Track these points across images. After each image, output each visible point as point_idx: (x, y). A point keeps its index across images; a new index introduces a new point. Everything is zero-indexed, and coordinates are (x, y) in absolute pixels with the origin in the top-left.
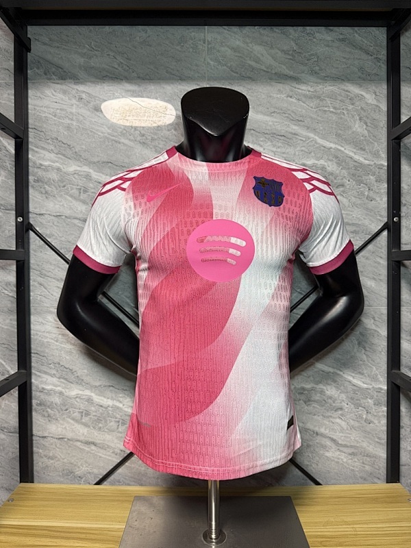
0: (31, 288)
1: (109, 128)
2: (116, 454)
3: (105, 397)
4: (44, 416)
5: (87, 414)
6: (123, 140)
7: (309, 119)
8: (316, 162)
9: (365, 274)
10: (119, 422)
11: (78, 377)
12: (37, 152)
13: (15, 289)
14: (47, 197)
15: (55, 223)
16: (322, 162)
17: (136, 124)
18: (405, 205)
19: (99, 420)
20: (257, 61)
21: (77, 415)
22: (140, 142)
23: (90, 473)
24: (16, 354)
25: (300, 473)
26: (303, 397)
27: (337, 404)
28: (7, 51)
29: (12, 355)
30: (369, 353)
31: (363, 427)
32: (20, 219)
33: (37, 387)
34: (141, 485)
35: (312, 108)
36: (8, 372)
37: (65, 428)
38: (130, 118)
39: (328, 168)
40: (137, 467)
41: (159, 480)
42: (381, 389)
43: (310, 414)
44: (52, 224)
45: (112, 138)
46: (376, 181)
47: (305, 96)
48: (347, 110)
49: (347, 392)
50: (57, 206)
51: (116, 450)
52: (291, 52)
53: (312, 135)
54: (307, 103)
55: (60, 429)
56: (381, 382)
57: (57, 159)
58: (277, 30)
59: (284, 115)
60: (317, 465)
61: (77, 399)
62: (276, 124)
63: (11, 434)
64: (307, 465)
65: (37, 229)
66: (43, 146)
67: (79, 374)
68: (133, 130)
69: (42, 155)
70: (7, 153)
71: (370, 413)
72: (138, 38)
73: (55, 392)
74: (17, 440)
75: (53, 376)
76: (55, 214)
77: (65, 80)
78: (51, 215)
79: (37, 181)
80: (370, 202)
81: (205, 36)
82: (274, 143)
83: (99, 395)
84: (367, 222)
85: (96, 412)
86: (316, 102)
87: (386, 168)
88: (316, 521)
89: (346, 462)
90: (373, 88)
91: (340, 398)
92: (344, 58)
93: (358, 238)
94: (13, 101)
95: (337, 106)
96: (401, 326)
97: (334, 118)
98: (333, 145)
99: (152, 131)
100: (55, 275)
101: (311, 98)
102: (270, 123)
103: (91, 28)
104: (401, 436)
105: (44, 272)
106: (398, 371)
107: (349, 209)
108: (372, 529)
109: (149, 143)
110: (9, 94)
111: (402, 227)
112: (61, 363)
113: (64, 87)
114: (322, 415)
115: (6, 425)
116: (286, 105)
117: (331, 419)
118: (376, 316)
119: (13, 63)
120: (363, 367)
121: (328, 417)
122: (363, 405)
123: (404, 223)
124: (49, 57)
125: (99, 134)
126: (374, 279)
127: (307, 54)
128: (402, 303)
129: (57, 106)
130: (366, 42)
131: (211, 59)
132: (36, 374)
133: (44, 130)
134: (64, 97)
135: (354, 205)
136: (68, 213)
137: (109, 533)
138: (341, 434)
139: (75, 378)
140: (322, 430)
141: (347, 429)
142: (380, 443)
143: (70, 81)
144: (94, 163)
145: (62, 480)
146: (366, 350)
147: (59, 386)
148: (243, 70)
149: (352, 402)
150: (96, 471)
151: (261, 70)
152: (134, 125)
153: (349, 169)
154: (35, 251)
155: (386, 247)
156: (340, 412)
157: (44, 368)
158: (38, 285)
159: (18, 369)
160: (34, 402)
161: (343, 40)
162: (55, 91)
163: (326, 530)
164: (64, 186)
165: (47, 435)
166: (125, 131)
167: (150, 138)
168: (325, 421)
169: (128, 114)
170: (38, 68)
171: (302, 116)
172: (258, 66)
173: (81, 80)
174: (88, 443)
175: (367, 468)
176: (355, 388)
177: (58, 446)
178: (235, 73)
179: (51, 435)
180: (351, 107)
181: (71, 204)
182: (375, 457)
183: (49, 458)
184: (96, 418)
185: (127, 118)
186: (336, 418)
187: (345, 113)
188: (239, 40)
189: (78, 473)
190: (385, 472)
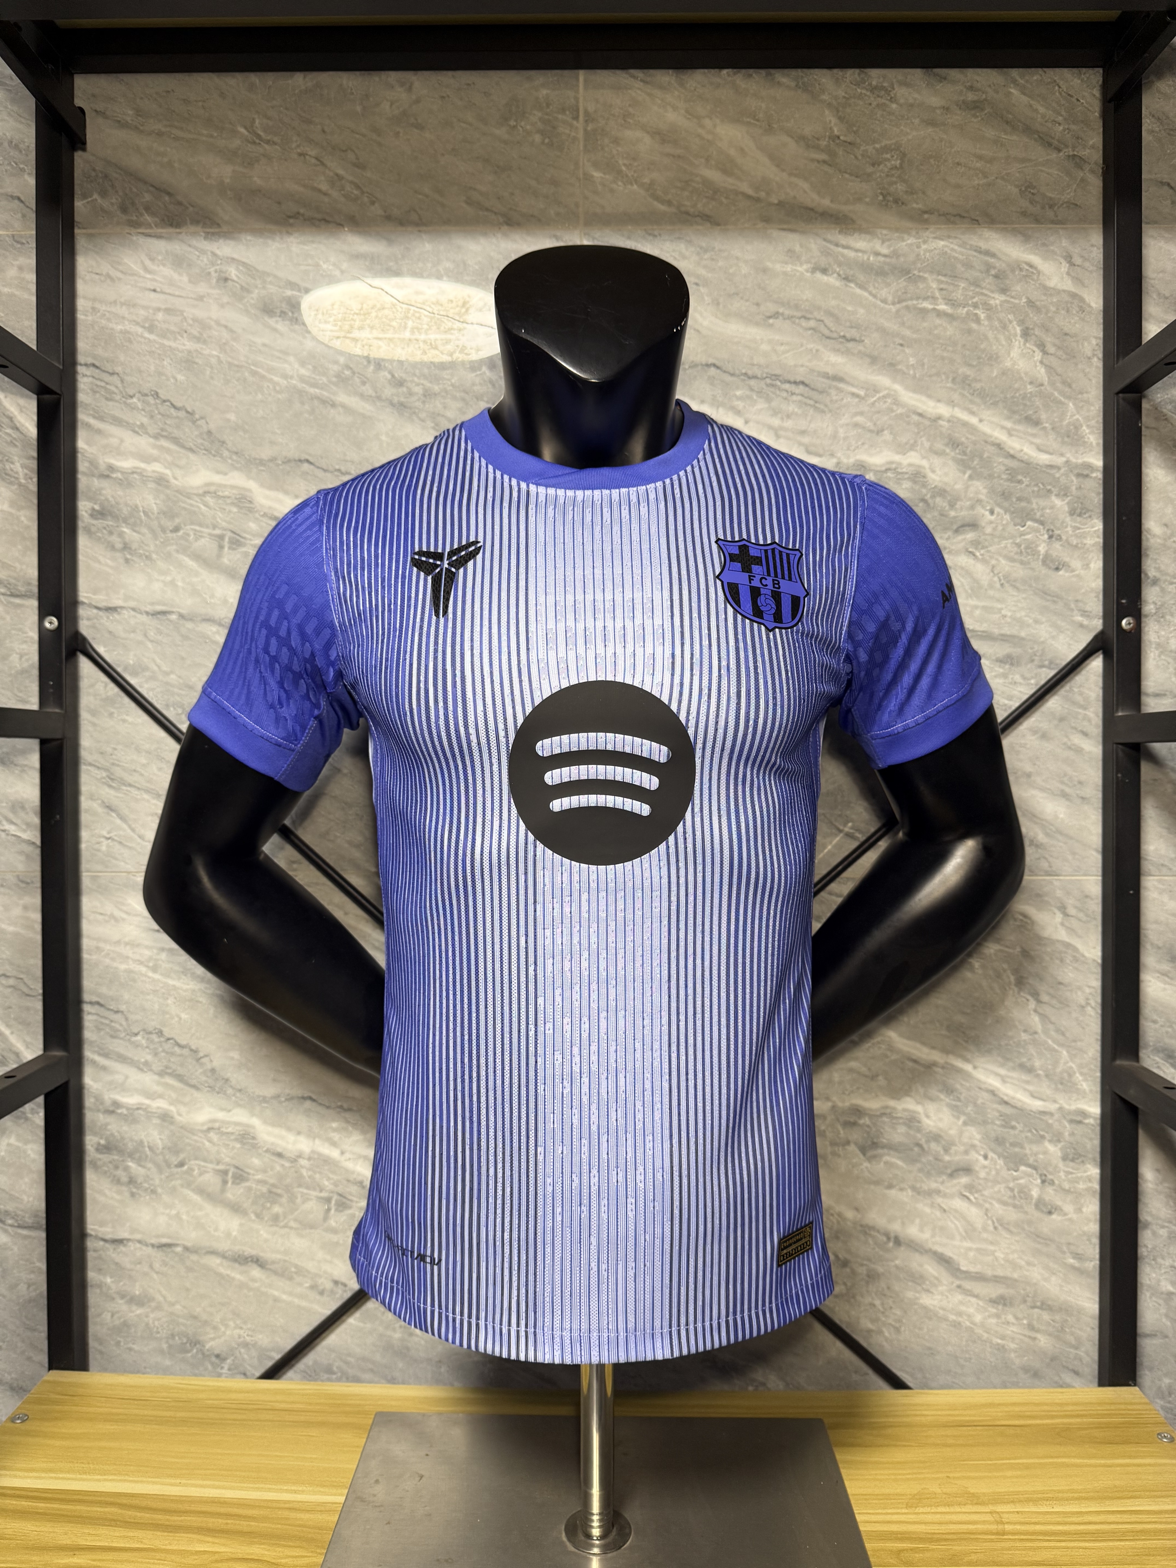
0: (85, 818)
1: (303, 364)
2: (322, 1293)
3: (289, 1129)
4: (118, 1181)
5: (240, 1177)
6: (342, 398)
7: (876, 335)
8: (897, 458)
9: (1039, 780)
10: (328, 1200)
11: (213, 1070)
12: (99, 432)
13: (37, 821)
14: (127, 561)
15: (151, 634)
16: (913, 459)
17: (381, 351)
18: (1155, 582)
19: (272, 1196)
20: (728, 167)
21: (210, 1179)
22: (392, 404)
23: (246, 1345)
24: (39, 1005)
25: (848, 1354)
26: (856, 1135)
27: (954, 1157)
28: (16, 147)
29: (28, 1009)
30: (1048, 1010)
31: (1030, 1223)
32: (51, 623)
33: (98, 1099)
34: (392, 1381)
35: (884, 301)
36: (17, 1054)
37: (178, 1216)
38: (365, 334)
39: (931, 476)
40: (381, 1329)
41: (443, 1370)
42: (1084, 1114)
43: (877, 1183)
44: (140, 637)
45: (312, 390)
46: (1072, 513)
47: (866, 268)
48: (988, 308)
49: (985, 1122)
50: (157, 586)
51: (320, 1281)
52: (823, 143)
53: (884, 381)
54: (871, 289)
55: (162, 1220)
56: (1082, 1094)
57: (155, 452)
58: (784, 80)
59: (804, 323)
60: (898, 1330)
61: (212, 1135)
62: (783, 348)
63: (25, 1232)
64: (869, 1331)
65: (101, 650)
66: (117, 413)
67: (216, 1064)
68: (372, 368)
69: (114, 441)
70: (15, 434)
71: (1052, 1183)
72: (386, 106)
73: (149, 1114)
74: (43, 1249)
75: (143, 1067)
76: (149, 608)
77: (178, 225)
78: (141, 613)
79: (100, 514)
80: (1051, 573)
81: (577, 99)
82: (774, 404)
83: (273, 1125)
84: (1043, 632)
85: (265, 1171)
86: (899, 284)
87: (1100, 475)
88: (887, 1491)
89: (982, 1325)
90: (1062, 242)
91: (965, 1140)
92: (980, 158)
93: (1017, 678)
94: (33, 288)
95: (958, 295)
96: (1143, 932)
97: (950, 330)
98: (944, 410)
99: (426, 371)
100: (149, 781)
101: (881, 273)
102: (765, 347)
103: (254, 78)
104: (1142, 1251)
105: (118, 772)
106: (1135, 1064)
107: (991, 593)
108: (1049, 1518)
109: (417, 404)
110: (21, 268)
111: (1143, 645)
112: (167, 1032)
113: (176, 247)
114: (913, 1188)
115: (10, 1207)
116: (808, 294)
117: (939, 1200)
118: (1070, 902)
119: (32, 181)
120: (1032, 1050)
121: (930, 1193)
122: (1031, 1160)
123: (1152, 633)
124: (135, 162)
125: (276, 379)
126: (1064, 795)
127: (870, 148)
128: (1146, 866)
129: (155, 300)
130: (1042, 110)
131: (596, 165)
132: (94, 1062)
133: (119, 369)
134: (176, 276)
135: (1008, 581)
136: (186, 603)
137: (293, 1515)
138: (967, 1244)
139: (204, 1073)
140: (913, 1231)
141: (985, 1229)
142: (1080, 1271)
143: (192, 228)
144: (261, 462)
145: (168, 1362)
146: (1039, 1001)
147: (161, 1096)
148: (686, 193)
149: (1000, 1150)
150: (263, 1339)
151: (737, 193)
152: (375, 354)
153: (991, 477)
154: (93, 713)
155: (1100, 704)
156: (964, 1180)
157: (117, 1046)
158: (100, 810)
159: (47, 1046)
160: (91, 1141)
161: (975, 107)
162: (152, 259)
163: (912, 1518)
164: (176, 529)
165: (124, 1235)
166: (347, 373)
167: (418, 390)
168: (920, 1206)
169: (357, 324)
170: (104, 194)
171: (857, 327)
172: (728, 182)
173: (225, 228)
174: (242, 1260)
175: (1043, 1341)
176: (1008, 1110)
177: (157, 1266)
178: (662, 202)
179: (138, 1236)
180: (997, 299)
181: (195, 580)
182: (1065, 1309)
183: (134, 1300)
184: (264, 1189)
185: (356, 334)
186: (952, 1196)
187: (982, 316)
188: (675, 108)
189: (214, 1343)
190: (1096, 1356)
